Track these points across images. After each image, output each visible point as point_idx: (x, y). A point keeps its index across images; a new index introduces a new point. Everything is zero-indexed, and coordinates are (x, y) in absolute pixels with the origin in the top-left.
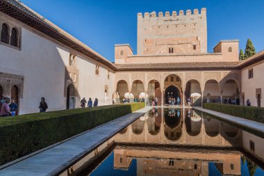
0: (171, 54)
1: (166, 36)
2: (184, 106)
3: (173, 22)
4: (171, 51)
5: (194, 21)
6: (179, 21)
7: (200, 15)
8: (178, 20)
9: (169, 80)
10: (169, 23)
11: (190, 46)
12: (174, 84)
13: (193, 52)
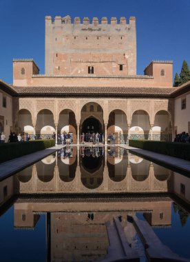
0: (91, 75)
1: (84, 50)
2: (106, 144)
3: (93, 33)
4: (91, 70)
5: (120, 33)
6: (102, 32)
7: (127, 26)
8: (100, 30)
9: (88, 109)
10: (88, 33)
11: (115, 66)
12: (95, 115)
13: (120, 73)
